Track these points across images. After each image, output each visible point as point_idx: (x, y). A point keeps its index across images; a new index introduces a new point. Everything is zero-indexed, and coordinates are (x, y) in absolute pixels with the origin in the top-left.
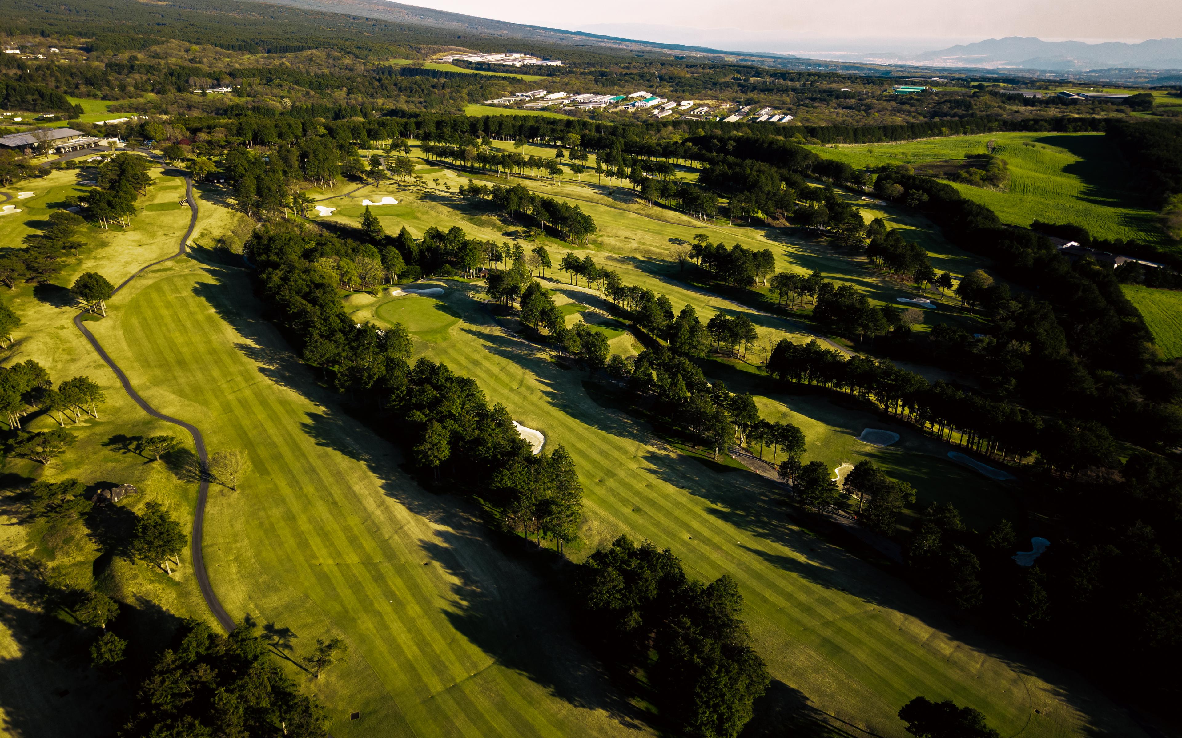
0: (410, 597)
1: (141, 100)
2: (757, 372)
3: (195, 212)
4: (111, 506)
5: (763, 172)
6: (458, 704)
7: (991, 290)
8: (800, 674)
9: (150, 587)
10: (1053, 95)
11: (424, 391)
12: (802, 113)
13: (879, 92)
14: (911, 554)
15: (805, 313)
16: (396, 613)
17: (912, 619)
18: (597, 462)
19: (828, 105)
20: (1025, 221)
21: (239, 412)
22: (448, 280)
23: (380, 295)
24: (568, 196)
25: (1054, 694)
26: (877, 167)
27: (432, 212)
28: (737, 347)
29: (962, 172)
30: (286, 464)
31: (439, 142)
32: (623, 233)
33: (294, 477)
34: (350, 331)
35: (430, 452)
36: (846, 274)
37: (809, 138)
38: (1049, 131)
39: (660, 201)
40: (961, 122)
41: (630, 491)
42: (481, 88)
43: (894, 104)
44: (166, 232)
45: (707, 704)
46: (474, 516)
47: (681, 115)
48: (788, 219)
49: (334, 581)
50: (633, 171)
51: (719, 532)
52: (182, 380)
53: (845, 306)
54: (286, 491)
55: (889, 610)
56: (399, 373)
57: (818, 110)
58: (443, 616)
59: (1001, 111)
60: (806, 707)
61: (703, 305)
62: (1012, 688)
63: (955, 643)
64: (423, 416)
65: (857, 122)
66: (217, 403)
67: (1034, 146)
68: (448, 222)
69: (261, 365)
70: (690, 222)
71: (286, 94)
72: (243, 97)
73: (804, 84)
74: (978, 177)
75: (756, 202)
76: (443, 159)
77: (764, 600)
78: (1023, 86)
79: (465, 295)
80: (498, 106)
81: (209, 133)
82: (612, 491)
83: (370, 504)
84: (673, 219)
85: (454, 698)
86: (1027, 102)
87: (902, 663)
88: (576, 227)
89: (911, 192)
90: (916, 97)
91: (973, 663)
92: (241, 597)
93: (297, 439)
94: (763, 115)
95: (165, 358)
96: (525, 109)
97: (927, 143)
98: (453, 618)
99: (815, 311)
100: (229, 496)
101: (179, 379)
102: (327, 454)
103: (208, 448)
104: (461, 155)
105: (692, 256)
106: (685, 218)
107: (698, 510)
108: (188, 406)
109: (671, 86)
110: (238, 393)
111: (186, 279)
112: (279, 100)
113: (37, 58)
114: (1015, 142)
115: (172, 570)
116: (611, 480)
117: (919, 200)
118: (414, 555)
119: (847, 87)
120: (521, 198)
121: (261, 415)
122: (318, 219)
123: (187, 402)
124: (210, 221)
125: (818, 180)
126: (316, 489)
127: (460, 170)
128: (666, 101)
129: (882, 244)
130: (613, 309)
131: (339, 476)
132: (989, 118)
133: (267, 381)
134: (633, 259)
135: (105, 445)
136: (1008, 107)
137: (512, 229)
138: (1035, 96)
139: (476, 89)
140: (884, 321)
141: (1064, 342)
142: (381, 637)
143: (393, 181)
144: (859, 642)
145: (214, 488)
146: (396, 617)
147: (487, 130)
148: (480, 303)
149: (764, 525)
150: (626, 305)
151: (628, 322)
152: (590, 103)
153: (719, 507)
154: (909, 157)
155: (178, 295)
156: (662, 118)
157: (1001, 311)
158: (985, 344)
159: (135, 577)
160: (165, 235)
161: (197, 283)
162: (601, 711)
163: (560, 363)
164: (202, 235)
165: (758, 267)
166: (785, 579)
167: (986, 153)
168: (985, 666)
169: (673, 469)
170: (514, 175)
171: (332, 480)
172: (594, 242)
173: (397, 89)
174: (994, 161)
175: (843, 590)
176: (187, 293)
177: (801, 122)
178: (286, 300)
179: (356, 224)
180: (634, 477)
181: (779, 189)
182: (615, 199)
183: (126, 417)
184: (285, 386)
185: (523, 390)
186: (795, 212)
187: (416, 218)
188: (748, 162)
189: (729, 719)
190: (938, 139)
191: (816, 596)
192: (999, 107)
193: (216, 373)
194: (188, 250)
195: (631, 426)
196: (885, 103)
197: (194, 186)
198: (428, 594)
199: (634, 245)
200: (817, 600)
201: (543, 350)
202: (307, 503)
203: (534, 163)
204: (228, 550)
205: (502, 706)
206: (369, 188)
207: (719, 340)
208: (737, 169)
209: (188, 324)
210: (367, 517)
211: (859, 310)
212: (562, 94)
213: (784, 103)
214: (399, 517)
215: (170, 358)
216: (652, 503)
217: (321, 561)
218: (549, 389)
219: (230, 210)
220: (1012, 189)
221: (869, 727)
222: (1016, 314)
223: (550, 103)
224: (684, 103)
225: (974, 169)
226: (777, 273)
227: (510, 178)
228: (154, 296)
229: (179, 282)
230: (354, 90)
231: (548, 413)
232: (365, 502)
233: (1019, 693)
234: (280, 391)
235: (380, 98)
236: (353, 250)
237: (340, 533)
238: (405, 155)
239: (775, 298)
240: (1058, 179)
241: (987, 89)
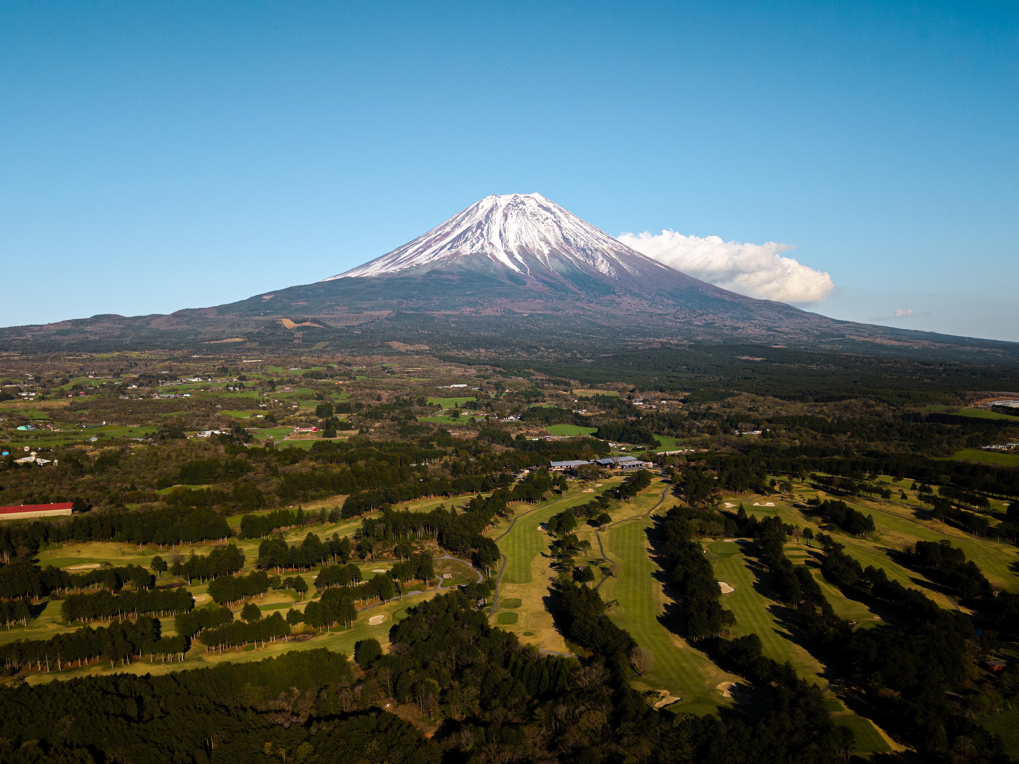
1: (698, 439)
3: (664, 499)
23: (718, 540)
24: (887, 512)
32: (899, 535)
52: (619, 550)
66: (626, 560)
71: (799, 437)
72: (766, 438)
102: (652, 579)
108: (617, 559)
110: (636, 559)
111: (642, 524)
112: (791, 441)
113: (651, 408)
127: (829, 492)
133: (649, 559)
143: (780, 495)
145: (610, 578)
155: (636, 528)
160: (645, 507)
172: (876, 537)
173: (898, 434)
183: (597, 557)
194: (651, 514)
199: (900, 541)
206: (764, 497)
209: (633, 538)
215: (620, 545)
219: (679, 500)
228: (628, 527)
235: (876, 441)
238: (801, 481)
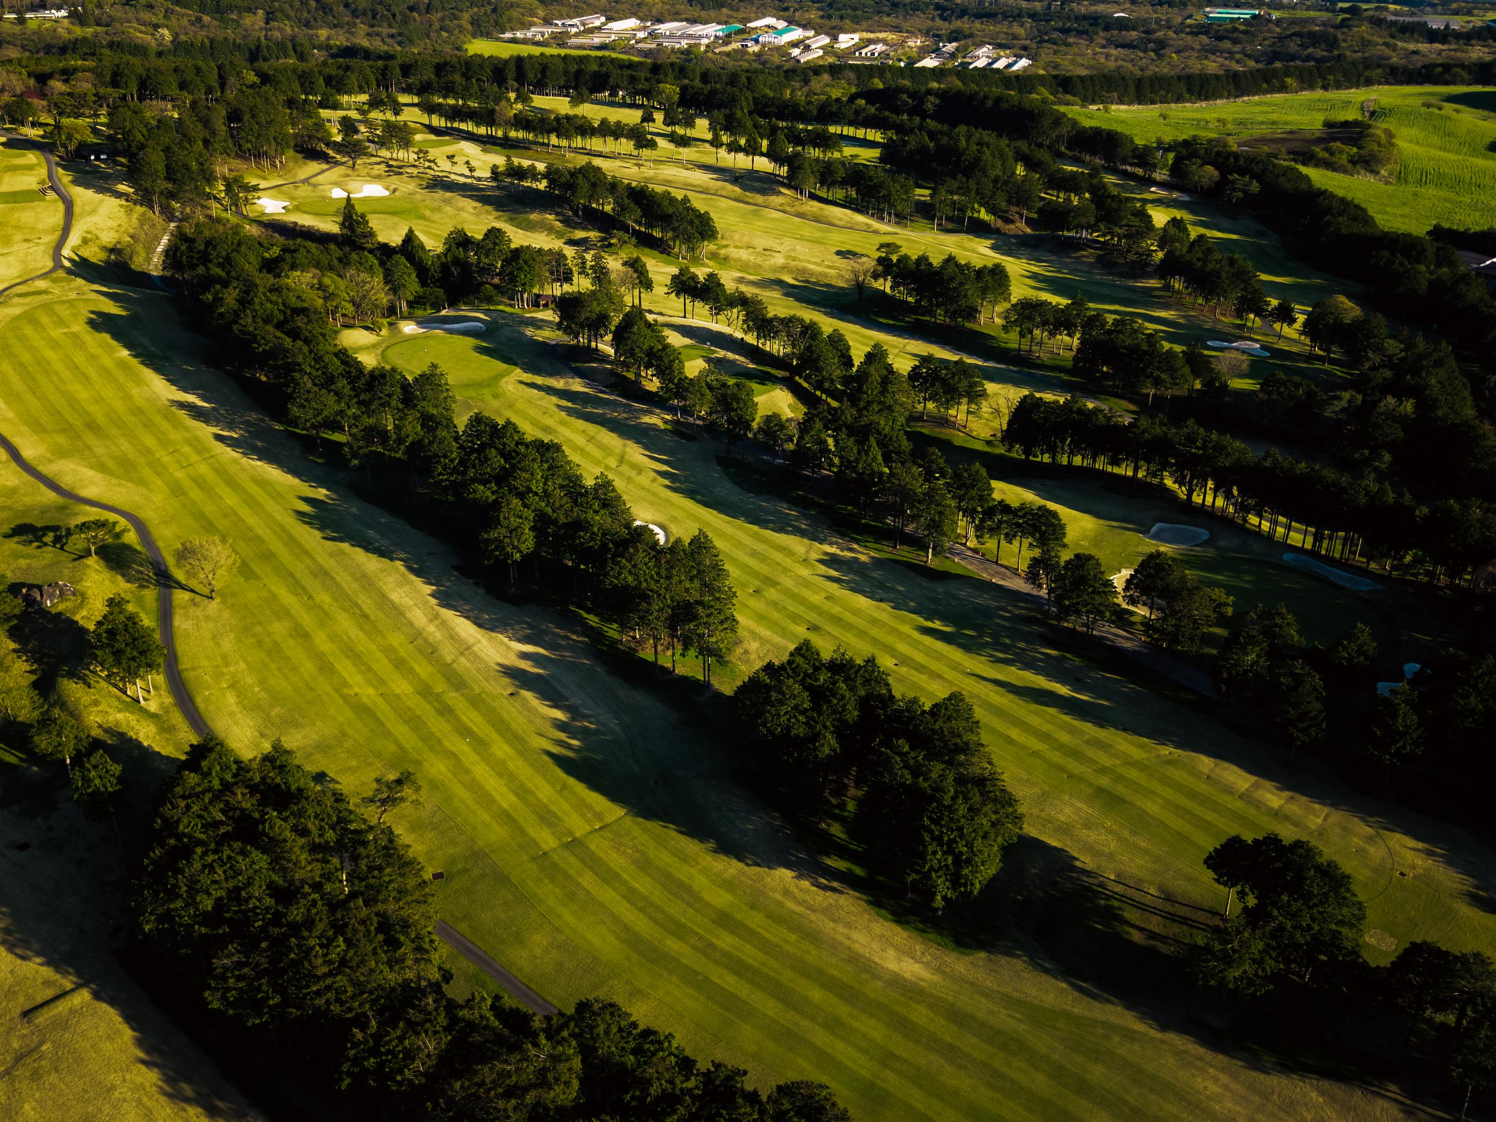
0: (494, 735)
2: (987, 449)
3: (69, 206)
4: (43, 612)
5: (988, 145)
6: (582, 861)
7: (1357, 325)
8: (1064, 830)
9: (120, 716)
10: (1479, 24)
11: (487, 459)
12: (1047, 54)
13: (1179, 19)
14: (1225, 675)
15: (1062, 363)
16: (478, 754)
17: (1226, 765)
18: (748, 566)
19: (1091, 40)
20: (1419, 228)
21: (196, 494)
22: (489, 310)
23: (384, 332)
24: (667, 182)
25: (1427, 854)
26: (1175, 141)
27: (448, 209)
28: (952, 412)
29: (1317, 150)
30: (282, 564)
31: (445, 97)
32: (762, 242)
33: (297, 582)
34: (358, 377)
35: (506, 540)
36: (1126, 306)
37: (1060, 95)
38: (1469, 84)
39: (818, 193)
40: (1318, 69)
41: (803, 604)
42: (494, 11)
43: (1204, 39)
44: (27, 237)
45: (939, 839)
46: (575, 633)
47: (839, 57)
48: (1029, 222)
49: (379, 714)
50: (771, 145)
51: (940, 657)
52: (100, 450)
53: (1124, 348)
54: (288, 598)
55: (1193, 754)
56: (445, 434)
57: (1075, 50)
58: (546, 758)
59: (1387, 52)
60: (1074, 869)
61: (896, 351)
62: (1367, 847)
63: (1287, 794)
64: (488, 493)
65: (1142, 70)
66: (159, 483)
67: (1440, 109)
68: (475, 224)
69: (216, 430)
70: (868, 225)
71: (162, 21)
72: (89, 26)
73: (1049, 5)
74: (1344, 157)
75: (977, 193)
76: (456, 125)
77: (1009, 740)
78: (1428, 9)
79: (519, 332)
80: (524, 41)
81: (66, 81)
82: (774, 604)
83: (419, 617)
84: (840, 220)
85: (575, 855)
86: (1433, 36)
87: (1210, 816)
88: (685, 231)
89: (1230, 177)
90: (1242, 28)
91: (1312, 817)
92: (249, 734)
93: (294, 533)
94: (978, 58)
95: (66, 420)
96: (571, 48)
97: (1260, 104)
98: (559, 760)
99: (1076, 359)
100: (205, 607)
101: (95, 449)
102: (342, 552)
103: (161, 544)
104: (488, 117)
105: (876, 276)
106: (860, 218)
107: (906, 629)
108: (117, 485)
109: (819, 9)
110: (189, 468)
111: (73, 307)
112: (151, 30)
114: (1409, 101)
115: (145, 699)
116: (773, 590)
117: (1245, 192)
118: (493, 683)
119: (1123, 11)
120: (594, 185)
121: (231, 500)
122: (265, 218)
123: (114, 481)
124: (95, 219)
125: (1077, 161)
126: (335, 599)
127: (486, 142)
128: (811, 33)
129: (1182, 256)
130: (754, 353)
131: (366, 582)
132: (1367, 64)
133: (229, 453)
134: (780, 283)
135: (7, 536)
136: (1400, 44)
137: (580, 234)
138: (1447, 26)
139: (485, 14)
140: (1186, 370)
141: (1470, 402)
142: (461, 782)
143: (378, 160)
144: (1150, 793)
145: (180, 597)
146: (478, 758)
147: (521, 78)
148: (544, 344)
149: (1005, 648)
150: (776, 347)
151: (779, 373)
152: (682, 37)
153: (937, 625)
154: (1230, 126)
155: (66, 330)
156: (805, 63)
157: (1370, 354)
158: (1344, 404)
159: (96, 703)
160: (26, 240)
161: (93, 312)
162: (784, 870)
163: (680, 430)
164: (85, 241)
165: (984, 291)
166: (1038, 715)
167: (1360, 118)
168: (1330, 820)
169: (864, 576)
170: (576, 150)
171: (355, 586)
172: (714, 256)
173: (348, 13)
174: (1372, 131)
175: (1125, 730)
176: (79, 327)
177: (1044, 69)
178: (249, 333)
179: (331, 226)
180: (806, 587)
181: (1013, 173)
182: (744, 188)
183: (28, 500)
184: (259, 460)
185: (625, 468)
186: (1040, 211)
187: (424, 218)
188: (962, 129)
189: (969, 861)
190: (1278, 97)
191: (1086, 737)
192: (1385, 44)
193: (150, 441)
194: (67, 264)
195: (797, 519)
196: (1189, 38)
197: (58, 164)
198: (520, 731)
199: (779, 260)
200: (1087, 742)
201: (651, 413)
202: (324, 618)
203: (607, 130)
204: (218, 676)
205: (644, 864)
206: (339, 171)
207: (925, 399)
208: (945, 140)
209: (91, 372)
210: (416, 636)
211: (1146, 353)
212: (632, 23)
213: (1015, 37)
214: (463, 634)
215: (76, 421)
216: (837, 620)
217: (357, 690)
218: (665, 468)
219: (124, 202)
220: (1401, 178)
221: (1163, 892)
222: (1395, 361)
223: (613, 37)
224: (842, 37)
225: (1338, 144)
226: (1014, 300)
227: (569, 155)
228: (29, 331)
229: (64, 312)
230: (278, 14)
231: (667, 501)
232: (409, 615)
233: (1376, 852)
234: (253, 467)
235: (322, 27)
236: (340, 260)
237: (379, 655)
238: (393, 118)
239: (1012, 340)
240: (1480, 162)
241: (1366, 14)
